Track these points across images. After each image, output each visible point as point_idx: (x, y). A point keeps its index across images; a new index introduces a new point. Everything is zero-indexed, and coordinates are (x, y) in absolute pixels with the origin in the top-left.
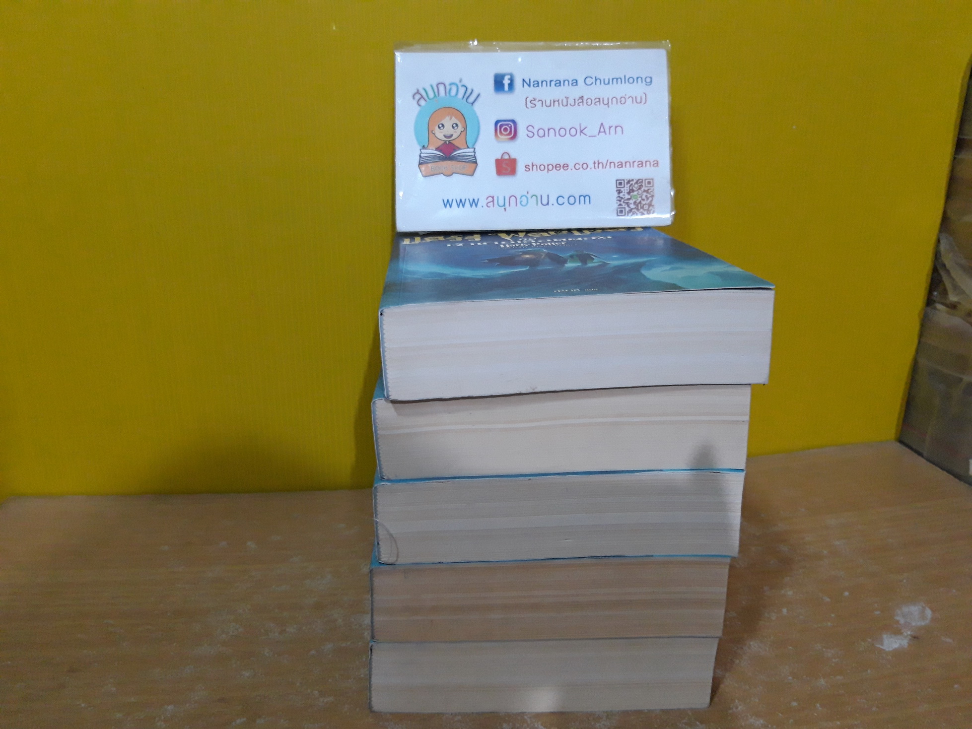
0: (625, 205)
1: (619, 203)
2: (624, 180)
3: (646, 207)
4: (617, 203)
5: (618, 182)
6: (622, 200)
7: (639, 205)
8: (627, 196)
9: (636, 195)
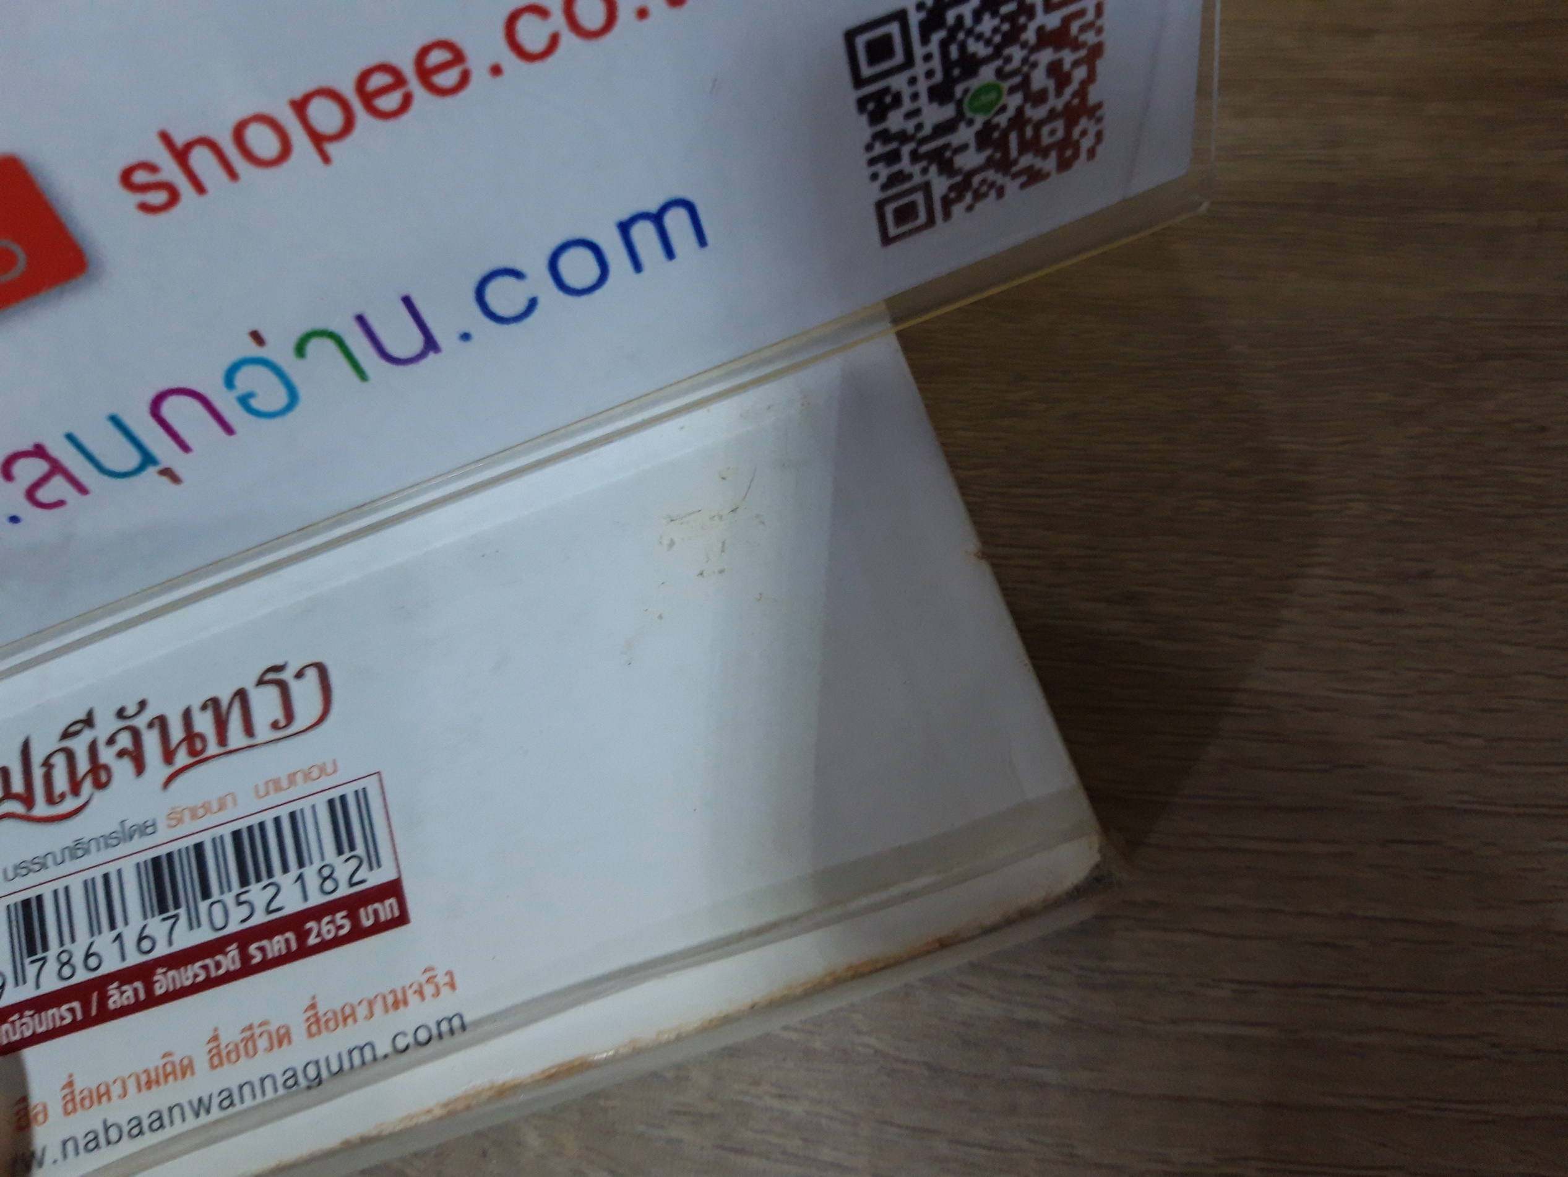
0: (925, 171)
1: (884, 171)
2: (901, 16)
3: (1053, 132)
4: (874, 177)
5: (861, 41)
6: (906, 150)
7: (1013, 138)
8: (934, 114)
9: (986, 89)
